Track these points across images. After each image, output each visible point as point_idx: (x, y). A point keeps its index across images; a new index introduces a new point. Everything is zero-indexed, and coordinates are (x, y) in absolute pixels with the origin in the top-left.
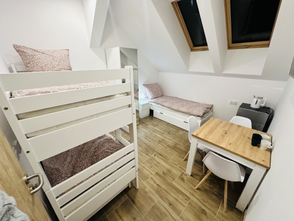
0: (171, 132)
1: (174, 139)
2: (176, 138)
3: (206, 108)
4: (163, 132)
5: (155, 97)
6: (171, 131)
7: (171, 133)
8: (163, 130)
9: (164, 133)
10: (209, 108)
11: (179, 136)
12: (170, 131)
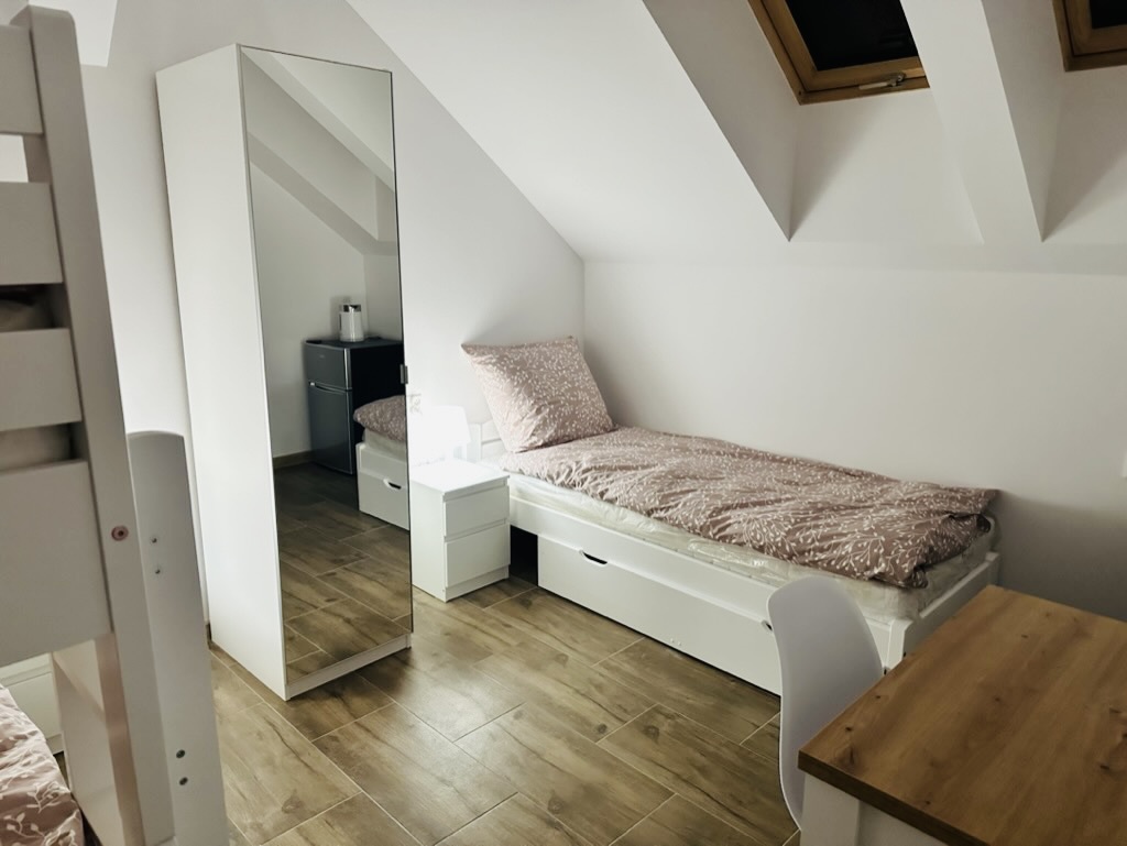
0: (668, 716)
1: (689, 782)
2: (703, 770)
3: (938, 513)
4: (598, 718)
5: (550, 433)
6: (670, 710)
7: (665, 727)
8: (599, 697)
9: (602, 729)
10: (965, 517)
11: (727, 754)
12: (658, 710)
